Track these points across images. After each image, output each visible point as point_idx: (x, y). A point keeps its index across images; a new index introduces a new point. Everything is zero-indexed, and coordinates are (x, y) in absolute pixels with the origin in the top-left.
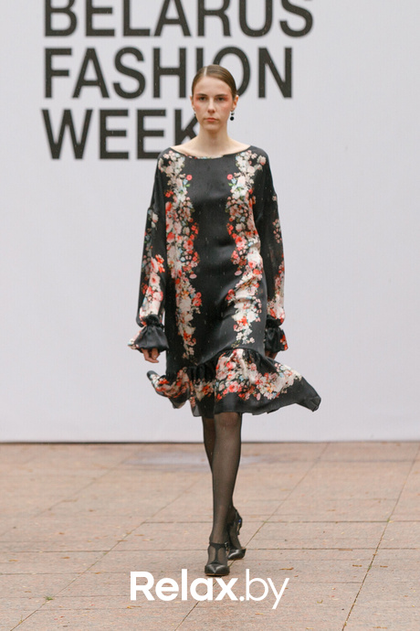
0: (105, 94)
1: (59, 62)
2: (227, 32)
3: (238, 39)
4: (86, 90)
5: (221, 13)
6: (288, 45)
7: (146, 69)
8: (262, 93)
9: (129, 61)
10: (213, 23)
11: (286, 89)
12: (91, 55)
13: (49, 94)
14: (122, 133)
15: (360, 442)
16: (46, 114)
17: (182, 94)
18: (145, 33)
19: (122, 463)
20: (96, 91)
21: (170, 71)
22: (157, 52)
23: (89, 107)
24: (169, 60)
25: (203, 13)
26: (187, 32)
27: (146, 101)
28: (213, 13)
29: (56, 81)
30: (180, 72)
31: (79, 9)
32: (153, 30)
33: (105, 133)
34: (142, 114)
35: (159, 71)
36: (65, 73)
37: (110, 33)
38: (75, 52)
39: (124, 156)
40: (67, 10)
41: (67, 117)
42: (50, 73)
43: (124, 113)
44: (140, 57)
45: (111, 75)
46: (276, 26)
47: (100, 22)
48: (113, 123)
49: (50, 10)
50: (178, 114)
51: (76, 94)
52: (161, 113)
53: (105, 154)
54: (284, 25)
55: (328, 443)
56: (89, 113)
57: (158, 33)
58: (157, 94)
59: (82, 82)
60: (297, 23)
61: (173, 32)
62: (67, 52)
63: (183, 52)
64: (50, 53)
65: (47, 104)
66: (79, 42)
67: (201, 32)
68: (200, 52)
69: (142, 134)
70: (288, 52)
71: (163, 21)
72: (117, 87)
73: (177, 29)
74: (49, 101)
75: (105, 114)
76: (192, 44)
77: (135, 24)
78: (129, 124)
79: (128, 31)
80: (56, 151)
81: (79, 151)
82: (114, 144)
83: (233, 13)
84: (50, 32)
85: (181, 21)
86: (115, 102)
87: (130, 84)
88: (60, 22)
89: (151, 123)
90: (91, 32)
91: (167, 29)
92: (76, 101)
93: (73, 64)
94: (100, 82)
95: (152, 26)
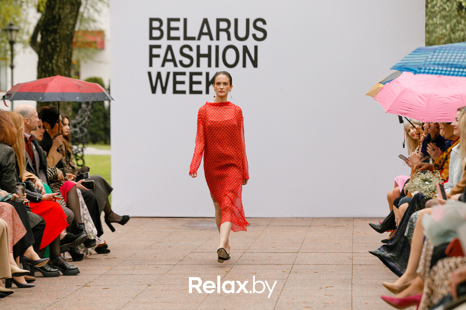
0: (176, 65)
1: (155, 51)
2: (229, 39)
3: (234, 41)
4: (167, 64)
5: (226, 30)
6: (256, 45)
7: (194, 54)
8: (244, 66)
9: (186, 51)
10: (223, 35)
11: (255, 64)
12: (169, 48)
13: (151, 65)
14: (183, 83)
15: (286, 218)
16: (150, 74)
17: (210, 65)
18: (193, 39)
19: (182, 226)
20: (171, 64)
21: (204, 56)
22: (198, 47)
23: (169, 71)
24: (204, 51)
25: (219, 30)
26: (211, 39)
27: (194, 68)
28: (223, 30)
29: (154, 59)
30: (209, 56)
31: (165, 28)
32: (196, 38)
33: (175, 83)
34: (192, 74)
35: (199, 55)
36: (158, 56)
37: (178, 38)
38: (162, 47)
39: (184, 92)
40: (159, 29)
41: (159, 75)
42: (152, 56)
43: (184, 74)
44: (191, 49)
45: (178, 57)
46: (251, 36)
47: (173, 34)
48: (179, 78)
49: (151, 28)
50: (208, 74)
51: (163, 65)
52: (200, 74)
53: (175, 92)
54: (254, 36)
55: (273, 218)
56: (168, 74)
57: (199, 39)
58: (198, 65)
59: (165, 60)
60: (260, 35)
61: (205, 38)
62: (159, 47)
63: (210, 47)
64: (151, 47)
65: (150, 69)
66: (164, 42)
67: (218, 39)
68: (217, 47)
69: (192, 83)
70: (256, 48)
71: (201, 33)
72: (181, 62)
73: (207, 37)
74: (151, 68)
75: (175, 74)
76: (214, 43)
77: (189, 35)
78: (186, 79)
79: (186, 38)
80: (154, 90)
81: (164, 90)
82: (179, 87)
83: (232, 30)
84: (151, 38)
85: (209, 33)
86: (180, 69)
87: (186, 61)
88: (156, 33)
89: (195, 78)
90: (169, 38)
91: (203, 37)
92: (163, 68)
93: (161, 52)
94: (173, 60)
95: (196, 36)
